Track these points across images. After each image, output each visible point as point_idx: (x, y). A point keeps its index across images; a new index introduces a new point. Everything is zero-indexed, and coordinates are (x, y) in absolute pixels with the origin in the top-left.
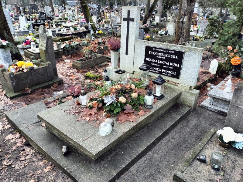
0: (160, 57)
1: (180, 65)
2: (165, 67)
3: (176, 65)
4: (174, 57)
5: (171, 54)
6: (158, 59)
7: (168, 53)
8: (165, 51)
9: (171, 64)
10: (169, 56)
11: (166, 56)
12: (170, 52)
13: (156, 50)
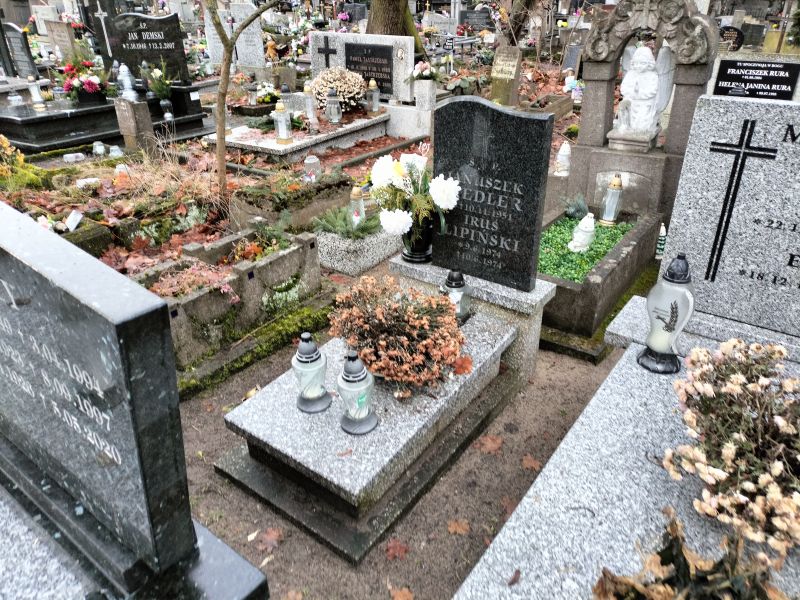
0: (751, 78)
1: (793, 88)
2: (761, 93)
3: (784, 88)
4: (782, 74)
5: (774, 69)
6: (746, 82)
7: (770, 69)
8: (763, 66)
9: (774, 87)
10: (772, 73)
11: (765, 73)
12: (773, 66)
13: (745, 64)
